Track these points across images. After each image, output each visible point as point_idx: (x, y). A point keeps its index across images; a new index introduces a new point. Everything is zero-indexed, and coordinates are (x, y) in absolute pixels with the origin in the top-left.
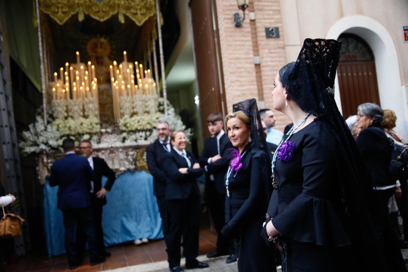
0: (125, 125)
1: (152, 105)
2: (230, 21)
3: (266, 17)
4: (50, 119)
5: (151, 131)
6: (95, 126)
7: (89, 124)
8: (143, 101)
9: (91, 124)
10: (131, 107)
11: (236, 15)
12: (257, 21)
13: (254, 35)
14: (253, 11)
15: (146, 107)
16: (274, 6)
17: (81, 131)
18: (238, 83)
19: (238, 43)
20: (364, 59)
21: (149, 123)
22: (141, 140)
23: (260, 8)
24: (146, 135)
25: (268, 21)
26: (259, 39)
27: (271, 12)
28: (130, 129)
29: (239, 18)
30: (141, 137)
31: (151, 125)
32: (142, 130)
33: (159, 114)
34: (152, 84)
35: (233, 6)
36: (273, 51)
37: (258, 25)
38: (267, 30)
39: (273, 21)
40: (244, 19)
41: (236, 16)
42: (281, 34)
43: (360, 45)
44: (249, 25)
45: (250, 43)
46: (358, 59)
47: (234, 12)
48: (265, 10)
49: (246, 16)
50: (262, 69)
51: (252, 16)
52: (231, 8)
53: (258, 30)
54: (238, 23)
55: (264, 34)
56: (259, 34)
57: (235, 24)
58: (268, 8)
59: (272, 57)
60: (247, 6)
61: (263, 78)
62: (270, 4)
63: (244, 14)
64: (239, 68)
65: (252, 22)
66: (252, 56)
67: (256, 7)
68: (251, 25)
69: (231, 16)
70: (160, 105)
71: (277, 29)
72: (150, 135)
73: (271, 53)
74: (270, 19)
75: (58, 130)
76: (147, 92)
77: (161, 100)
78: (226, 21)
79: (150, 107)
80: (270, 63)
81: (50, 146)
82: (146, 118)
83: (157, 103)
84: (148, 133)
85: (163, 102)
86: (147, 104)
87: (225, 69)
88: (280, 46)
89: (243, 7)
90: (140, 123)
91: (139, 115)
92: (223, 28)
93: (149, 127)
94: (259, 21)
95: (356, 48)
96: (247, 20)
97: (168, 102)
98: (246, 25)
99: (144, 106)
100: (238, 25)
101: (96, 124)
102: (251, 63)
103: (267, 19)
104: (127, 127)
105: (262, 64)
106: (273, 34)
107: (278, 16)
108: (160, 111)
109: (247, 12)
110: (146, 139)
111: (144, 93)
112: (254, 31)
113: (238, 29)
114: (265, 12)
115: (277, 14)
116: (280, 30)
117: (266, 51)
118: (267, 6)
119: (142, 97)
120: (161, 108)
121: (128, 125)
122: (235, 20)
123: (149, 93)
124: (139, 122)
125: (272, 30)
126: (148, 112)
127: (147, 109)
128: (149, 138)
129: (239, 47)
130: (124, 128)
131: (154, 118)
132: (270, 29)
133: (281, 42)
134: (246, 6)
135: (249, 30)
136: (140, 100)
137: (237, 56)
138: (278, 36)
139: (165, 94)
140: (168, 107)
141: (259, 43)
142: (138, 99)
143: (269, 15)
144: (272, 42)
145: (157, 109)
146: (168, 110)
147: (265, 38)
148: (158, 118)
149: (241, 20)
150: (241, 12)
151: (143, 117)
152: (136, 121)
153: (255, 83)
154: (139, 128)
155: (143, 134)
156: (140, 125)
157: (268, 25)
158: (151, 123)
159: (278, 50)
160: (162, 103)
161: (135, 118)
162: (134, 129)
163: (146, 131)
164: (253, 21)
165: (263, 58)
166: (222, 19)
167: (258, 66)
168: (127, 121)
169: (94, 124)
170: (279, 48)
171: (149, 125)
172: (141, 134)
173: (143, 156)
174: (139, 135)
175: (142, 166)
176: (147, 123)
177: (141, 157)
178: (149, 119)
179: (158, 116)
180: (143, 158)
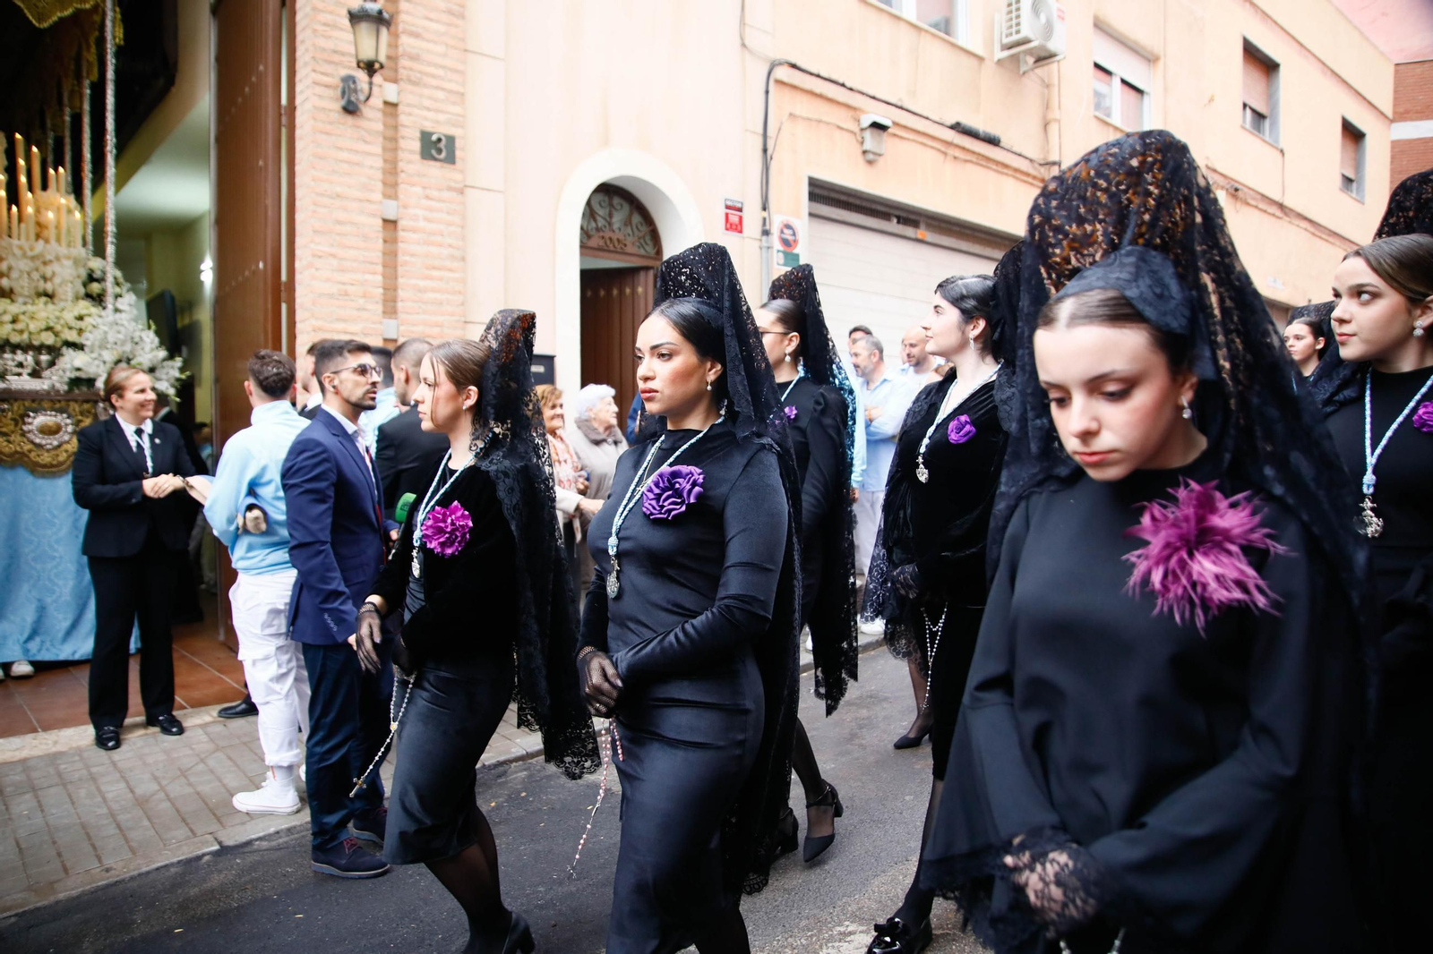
1: (66, 276)
2: (330, 92)
3: (427, 103)
5: (54, 352)
8: (33, 258)
11: (349, 80)
12: (401, 108)
13: (391, 141)
14: (395, 81)
15: (45, 279)
16: (450, 81)
18: (335, 262)
19: (345, 155)
20: (642, 252)
22: (19, 374)
23: (414, 76)
24: (37, 363)
25: (431, 115)
26: (401, 155)
27: (441, 95)
29: (355, 91)
30: (20, 365)
31: (56, 334)
32: (26, 348)
33: (85, 306)
34: (70, 211)
35: (343, 54)
36: (435, 193)
37: (403, 119)
38: (425, 137)
39: (441, 117)
40: (368, 98)
41: (348, 83)
42: (458, 153)
43: (637, 218)
44: (379, 115)
45: (379, 163)
46: (629, 249)
47: (344, 72)
48: (425, 86)
49: (375, 89)
50: (401, 234)
51: (390, 92)
52: (336, 58)
53: (403, 131)
54: (349, 102)
55: (417, 145)
56: (402, 143)
57: (343, 103)
58: (434, 82)
59: (431, 209)
60: (382, 67)
61: (401, 258)
62: (441, 72)
63: (371, 84)
64: (339, 222)
65: (390, 109)
66: (378, 196)
67: (403, 73)
68: (385, 114)
69: (336, 81)
70: (91, 278)
71: (451, 140)
72: (52, 364)
73: (427, 197)
74: (438, 111)
76: (51, 233)
77: (96, 264)
78: (319, 90)
79: (57, 280)
80: (422, 224)
82: (44, 312)
83: (83, 273)
84: (44, 358)
85: (104, 273)
86: (48, 271)
87: (300, 217)
88: (453, 184)
89: (370, 67)
90: (19, 326)
91: (21, 300)
92: (308, 106)
93: (48, 339)
94: (407, 110)
95: (628, 222)
96: (376, 101)
97: (119, 274)
98: (372, 113)
99: (36, 276)
100: (351, 108)
102: (374, 215)
103: (428, 109)
105: (401, 224)
106: (440, 151)
107: (457, 109)
108: (88, 296)
109: (377, 78)
110: (35, 374)
111: (38, 236)
112: (390, 133)
113: (349, 119)
114: (426, 92)
115: (454, 103)
116: (458, 143)
117: (418, 190)
118: (433, 76)
119: (32, 249)
120: (95, 287)
122: (343, 93)
123: (58, 240)
124: (14, 321)
125: (439, 140)
126: (50, 296)
127: (49, 287)
128: (46, 373)
129: (345, 166)
131: (69, 316)
132: (434, 138)
133: (458, 176)
134: (377, 66)
135: (379, 127)
136: (24, 255)
137: (339, 189)
138: (451, 159)
139: (110, 250)
140: (118, 290)
141: (401, 165)
142: (17, 251)
143: (436, 100)
144: (435, 170)
145: (82, 291)
146: (118, 296)
147: (418, 157)
148: (80, 318)
149: (362, 97)
150: (362, 76)
151: (29, 308)
152: (8, 318)
153: (380, 268)
154: (15, 339)
155: (29, 359)
156: (21, 332)
157: (429, 127)
158: (58, 328)
159: (446, 195)
160: (98, 274)
163: (39, 349)
164: (391, 106)
165: (405, 207)
166: (308, 82)
167: (390, 224)
170: (450, 189)
171: (50, 333)
172: (20, 356)
173: (24, 423)
174: (13, 360)
175: (16, 452)
176: (43, 327)
177: (16, 425)
178: (52, 316)
179: (84, 312)
180: (22, 429)
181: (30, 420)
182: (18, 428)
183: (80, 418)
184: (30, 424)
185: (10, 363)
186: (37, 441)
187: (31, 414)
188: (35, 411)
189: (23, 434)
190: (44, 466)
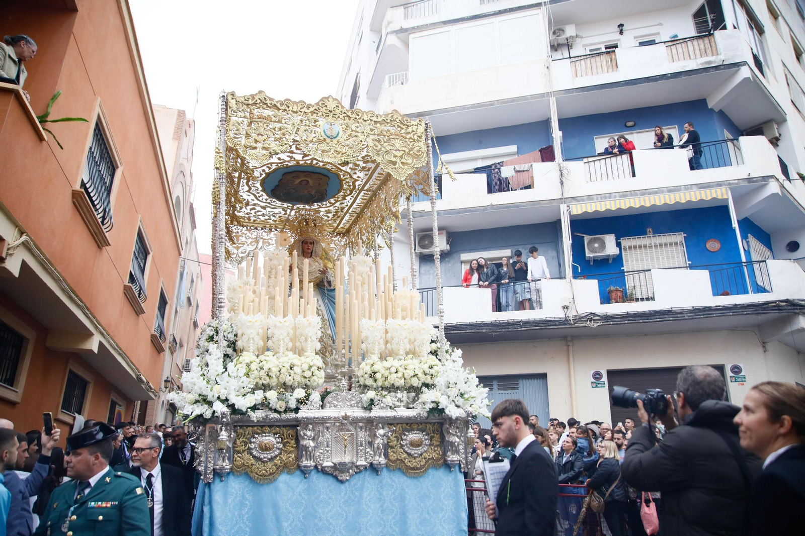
0: (373, 375)
4: (230, 351)
5: (417, 391)
6: (317, 372)
7: (305, 367)
9: (310, 367)
10: (382, 341)
15: (410, 343)
17: (289, 380)
21: (415, 375)
22: (400, 407)
24: (408, 398)
28: (380, 383)
30: (400, 400)
31: (419, 379)
32: (403, 389)
33: (433, 359)
70: (432, 341)
72: (417, 399)
75: (247, 375)
81: (232, 407)
82: (412, 364)
83: (428, 338)
84: (412, 395)
85: (438, 337)
86: (413, 337)
90: (400, 375)
91: (397, 357)
93: (415, 382)
101: (319, 368)
104: (375, 381)
108: (432, 353)
110: (408, 406)
120: (433, 346)
121: (378, 376)
124: (397, 372)
126: (414, 354)
127: (413, 348)
128: (414, 405)
130: (370, 382)
131: (426, 367)
146: (447, 351)
148: (431, 367)
152: (393, 370)
154: (397, 384)
155: (404, 396)
158: (420, 375)
161: (391, 362)
162: (387, 384)
163: (411, 389)
168: (375, 368)
169: (314, 369)
171: (416, 378)
172: (399, 395)
173: (402, 440)
174: (396, 397)
175: (398, 459)
176: (412, 375)
177: (397, 441)
178: (417, 368)
179: (433, 363)
180: (400, 444)
181: (405, 437)
182: (398, 443)
183: (432, 435)
184: (405, 440)
185: (394, 399)
186: (409, 451)
187: (406, 433)
188: (409, 431)
189: (402, 446)
190: (413, 469)
